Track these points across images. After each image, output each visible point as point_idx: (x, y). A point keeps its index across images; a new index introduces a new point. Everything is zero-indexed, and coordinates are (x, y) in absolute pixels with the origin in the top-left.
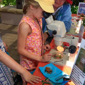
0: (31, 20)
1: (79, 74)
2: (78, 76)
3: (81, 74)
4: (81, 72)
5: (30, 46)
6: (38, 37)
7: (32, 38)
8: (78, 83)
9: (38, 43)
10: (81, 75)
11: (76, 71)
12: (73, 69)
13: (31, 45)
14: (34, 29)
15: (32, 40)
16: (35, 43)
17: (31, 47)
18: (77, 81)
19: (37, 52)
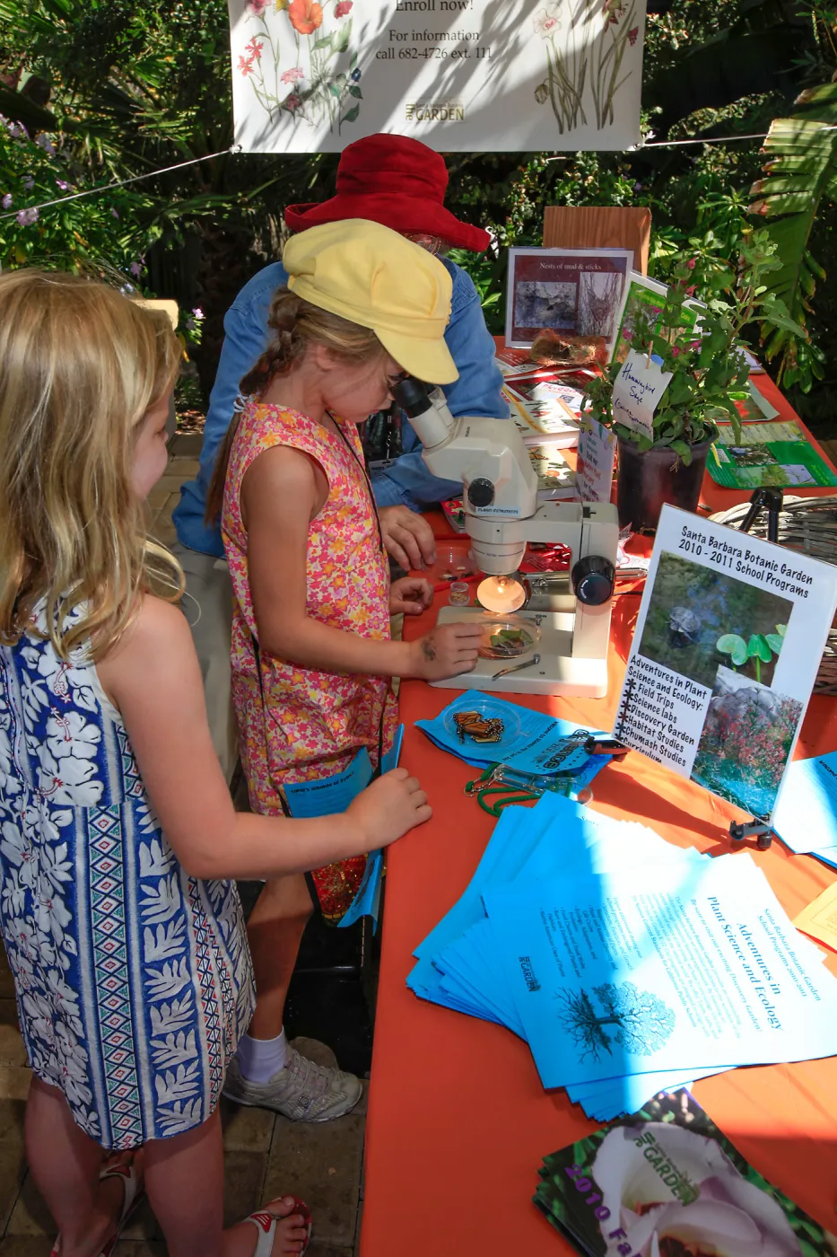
0: (309, 426)
1: (670, 697)
2: (668, 710)
3: (681, 690)
4: (680, 683)
5: (320, 596)
6: (361, 529)
7: (329, 541)
8: (672, 743)
9: (366, 567)
10: (684, 698)
11: (647, 686)
12: (631, 684)
13: (325, 590)
14: (340, 482)
15: (330, 551)
16: (347, 569)
17: (326, 599)
18: (661, 737)
19: (363, 628)
